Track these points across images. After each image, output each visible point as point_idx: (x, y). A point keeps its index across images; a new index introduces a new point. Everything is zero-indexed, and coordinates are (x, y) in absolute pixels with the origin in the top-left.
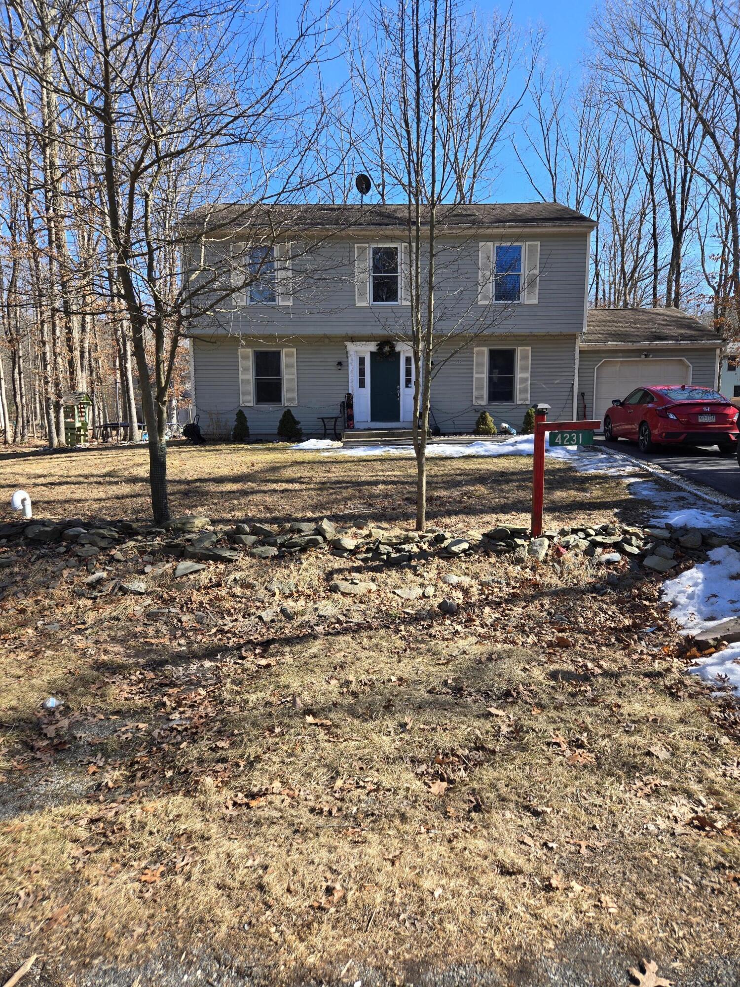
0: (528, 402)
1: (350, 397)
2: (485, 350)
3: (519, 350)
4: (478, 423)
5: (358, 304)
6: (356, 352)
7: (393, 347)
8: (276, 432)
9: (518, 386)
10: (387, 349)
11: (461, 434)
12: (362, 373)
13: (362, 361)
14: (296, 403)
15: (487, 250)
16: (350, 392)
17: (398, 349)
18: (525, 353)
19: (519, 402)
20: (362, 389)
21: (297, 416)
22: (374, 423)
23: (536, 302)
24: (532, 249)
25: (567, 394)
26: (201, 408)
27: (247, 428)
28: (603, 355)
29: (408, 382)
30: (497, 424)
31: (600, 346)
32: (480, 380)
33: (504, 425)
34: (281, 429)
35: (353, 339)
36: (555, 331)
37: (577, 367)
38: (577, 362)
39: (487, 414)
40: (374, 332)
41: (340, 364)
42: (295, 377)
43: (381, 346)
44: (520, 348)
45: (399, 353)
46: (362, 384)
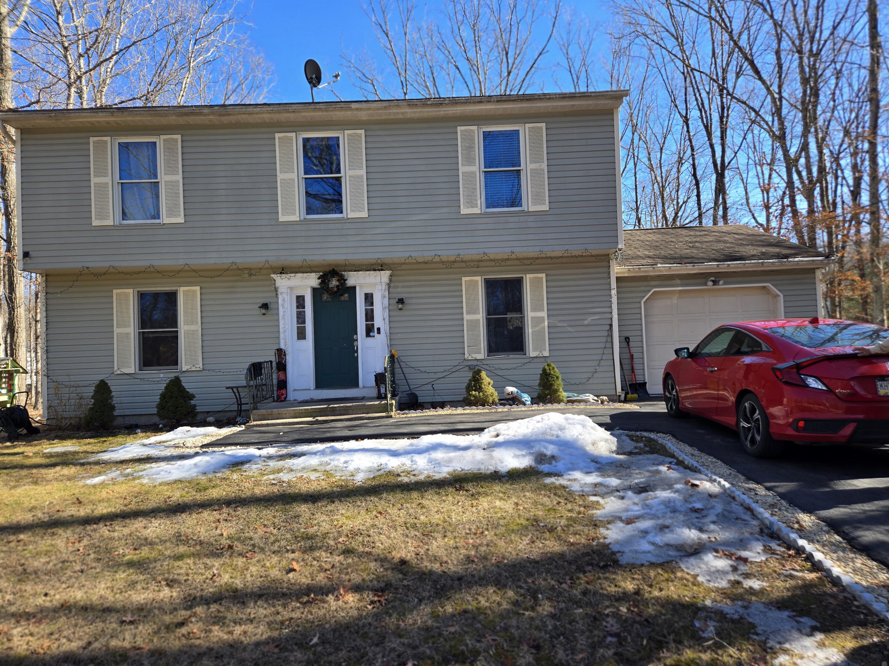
0: (546, 353)
1: (281, 353)
2: (479, 280)
3: (528, 279)
4: (469, 388)
5: (282, 218)
6: (291, 288)
7: (342, 280)
8: (155, 411)
9: (529, 331)
10: (334, 283)
11: (442, 405)
12: (301, 318)
13: (300, 301)
14: (200, 366)
15: (469, 138)
16: (282, 346)
17: (350, 282)
18: (536, 282)
19: (533, 354)
20: (302, 342)
21: (187, 384)
22: (319, 392)
23: (545, 207)
24: (535, 134)
25: (604, 339)
26: (54, 379)
27: (113, 408)
28: (653, 283)
29: (369, 330)
30: (499, 388)
31: (649, 271)
32: (474, 324)
33: (510, 389)
34: (162, 406)
35: (283, 271)
36: (576, 249)
37: (614, 300)
38: (614, 292)
39: (483, 374)
40: (308, 258)
41: (265, 306)
42: (198, 327)
43: (324, 279)
44: (529, 276)
45: (354, 288)
46: (301, 335)
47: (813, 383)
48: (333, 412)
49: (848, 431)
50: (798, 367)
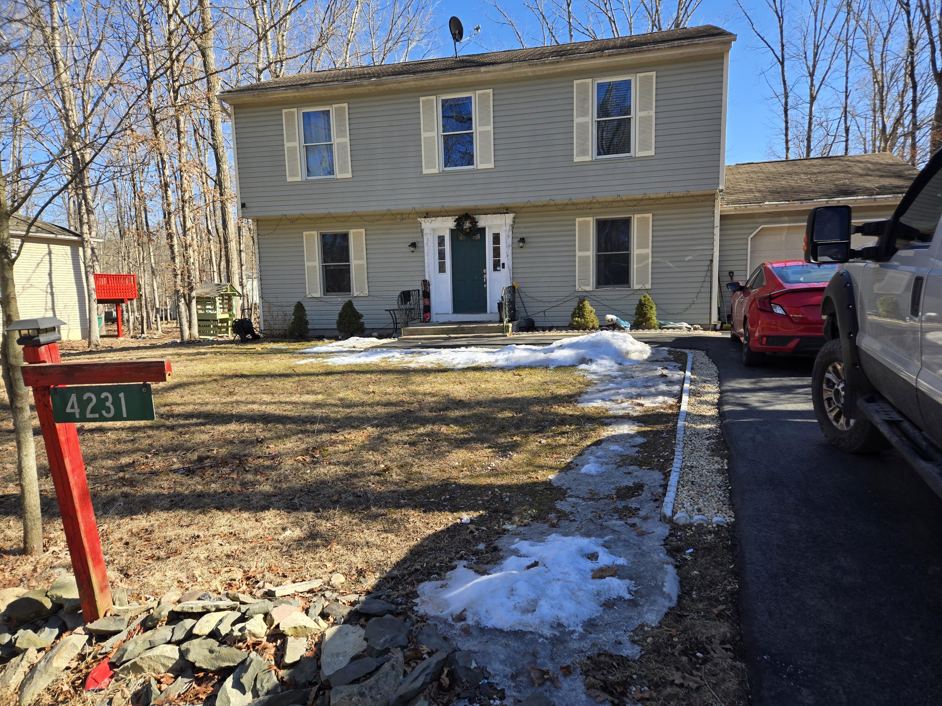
0: (649, 286)
1: (426, 283)
2: (591, 222)
3: (636, 219)
4: (574, 315)
5: (425, 171)
6: (434, 230)
7: (474, 222)
8: (335, 326)
9: (635, 266)
10: (467, 225)
11: (550, 329)
12: (442, 255)
13: (441, 240)
14: (366, 292)
15: (584, 89)
16: (427, 278)
17: (481, 224)
18: (643, 223)
19: (636, 287)
20: (443, 274)
21: (357, 306)
22: (455, 315)
23: (652, 153)
24: (646, 82)
25: (704, 274)
26: (267, 300)
27: (307, 323)
28: (761, 220)
29: (497, 265)
30: (601, 316)
31: (753, 208)
32: (584, 260)
33: (609, 317)
34: (340, 323)
35: (427, 215)
36: (678, 191)
37: (717, 237)
38: (717, 231)
39: (587, 303)
40: (446, 205)
41: (414, 245)
42: (364, 262)
43: (459, 222)
44: (637, 216)
45: (484, 229)
46: (442, 269)
47: (779, 310)
48: (463, 331)
49: (792, 344)
50: (771, 298)
